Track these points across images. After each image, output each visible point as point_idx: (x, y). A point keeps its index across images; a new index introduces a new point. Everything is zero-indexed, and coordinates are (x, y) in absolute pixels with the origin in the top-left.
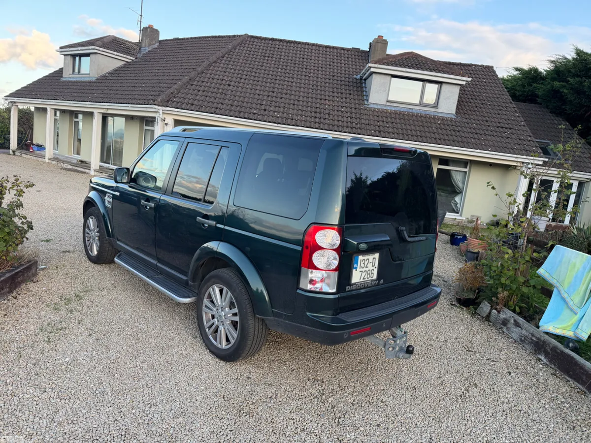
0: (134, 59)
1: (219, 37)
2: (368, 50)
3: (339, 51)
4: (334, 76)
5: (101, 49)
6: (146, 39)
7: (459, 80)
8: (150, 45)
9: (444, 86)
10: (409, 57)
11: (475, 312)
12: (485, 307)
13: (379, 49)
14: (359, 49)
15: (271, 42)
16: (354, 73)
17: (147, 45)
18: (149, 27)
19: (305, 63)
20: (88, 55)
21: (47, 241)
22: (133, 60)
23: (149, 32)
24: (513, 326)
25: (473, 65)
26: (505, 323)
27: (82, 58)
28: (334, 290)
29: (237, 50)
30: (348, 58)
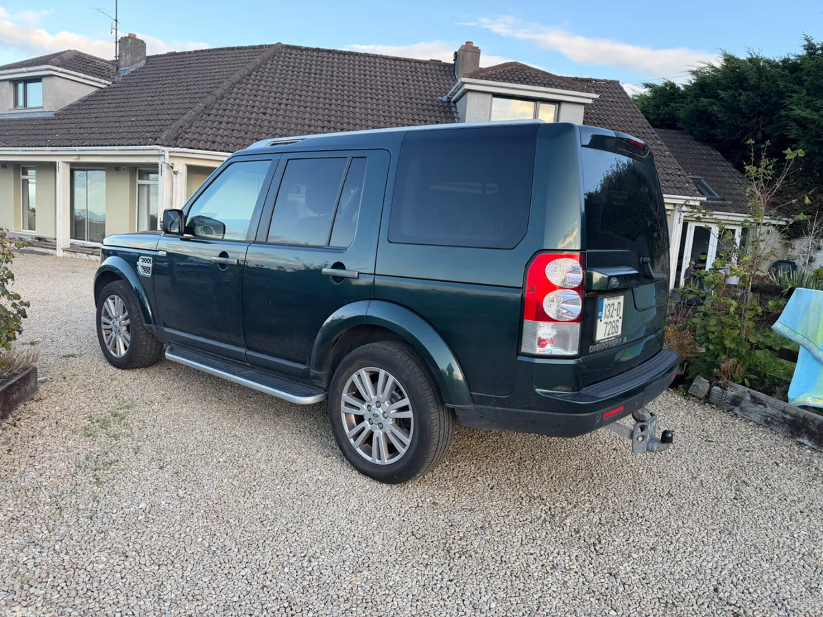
0: (110, 83)
1: (238, 48)
2: (453, 62)
3: (412, 64)
4: (411, 98)
5: (60, 69)
6: (126, 55)
7: (584, 97)
8: (132, 63)
9: (564, 107)
10: (512, 69)
11: (687, 393)
12: (702, 384)
13: (469, 60)
14: (441, 61)
15: (315, 53)
16: (439, 94)
17: (128, 63)
18: (129, 37)
19: (368, 81)
20: (37, 79)
21: (32, 344)
22: (109, 85)
23: (131, 45)
24: (751, 404)
25: (593, 79)
26: (736, 401)
27: (28, 84)
28: (575, 353)
29: (268, 66)
30: (426, 74)
